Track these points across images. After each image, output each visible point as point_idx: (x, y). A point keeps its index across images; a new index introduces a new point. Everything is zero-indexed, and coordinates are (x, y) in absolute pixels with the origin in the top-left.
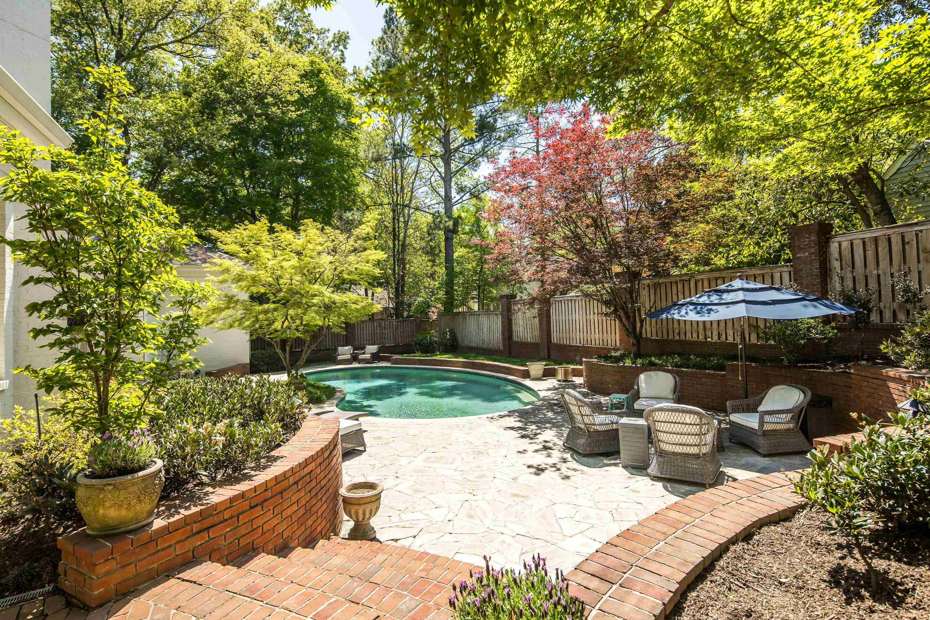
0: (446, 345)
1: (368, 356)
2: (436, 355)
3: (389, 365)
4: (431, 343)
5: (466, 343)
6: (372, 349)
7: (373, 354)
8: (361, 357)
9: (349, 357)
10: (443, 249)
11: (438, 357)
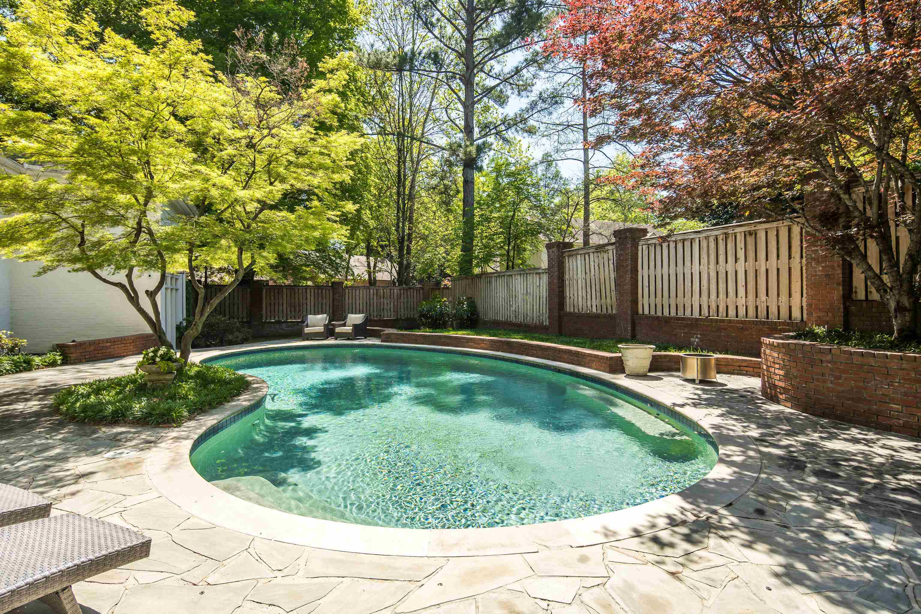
0: (462, 319)
1: (348, 329)
2: (449, 331)
3: (377, 342)
4: (442, 314)
5: (491, 316)
6: (355, 318)
7: (355, 326)
8: (338, 330)
9: (321, 329)
10: (461, 189)
11: (452, 334)
